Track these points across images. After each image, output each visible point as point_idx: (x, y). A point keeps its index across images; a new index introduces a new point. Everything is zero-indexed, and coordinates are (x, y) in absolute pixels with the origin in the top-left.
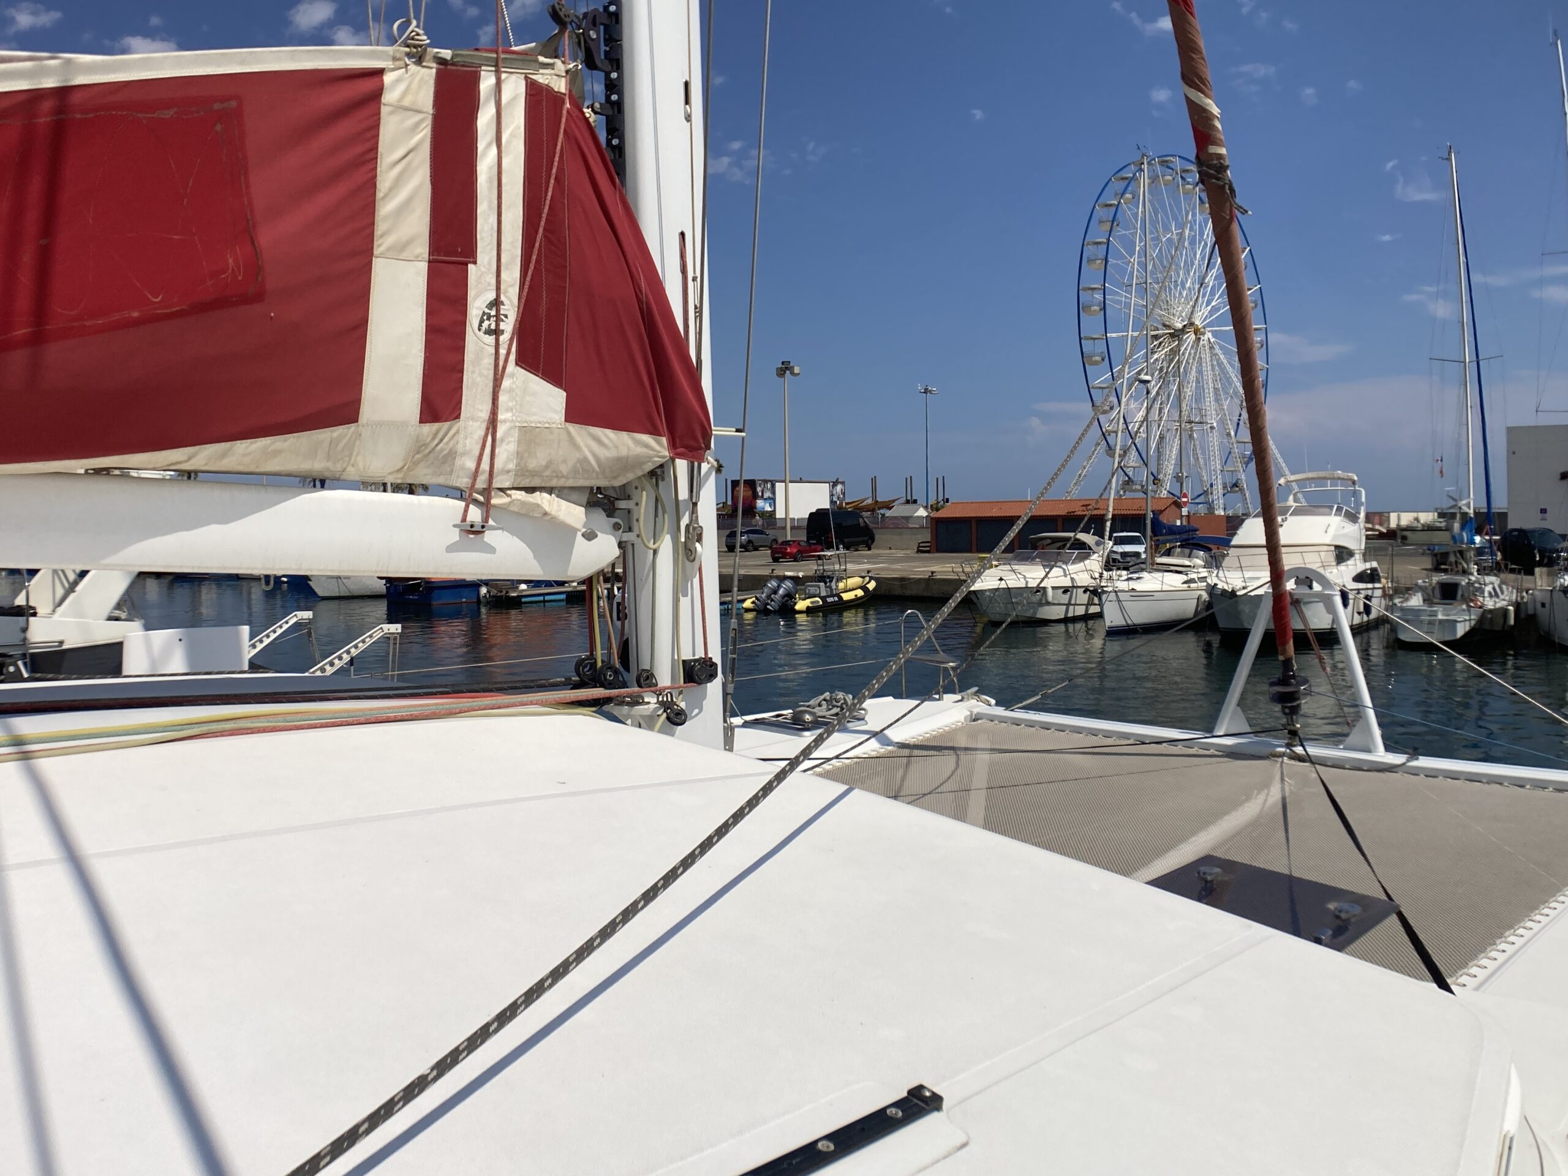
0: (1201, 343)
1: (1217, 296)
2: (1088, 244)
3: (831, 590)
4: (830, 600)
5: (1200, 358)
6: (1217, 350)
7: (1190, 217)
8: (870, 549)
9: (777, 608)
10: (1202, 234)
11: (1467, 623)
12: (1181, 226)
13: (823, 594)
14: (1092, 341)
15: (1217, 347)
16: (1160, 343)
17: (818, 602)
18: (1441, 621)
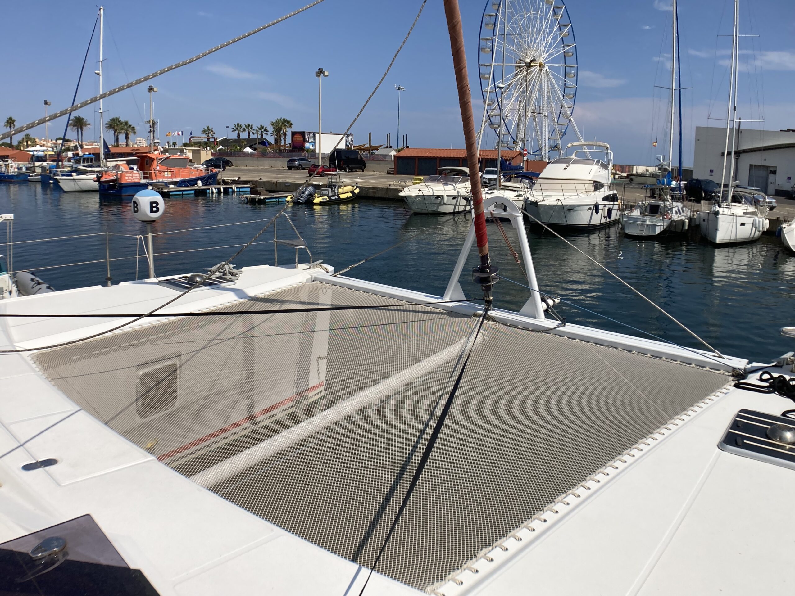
0: (543, 71)
1: (552, 48)
2: (486, 16)
3: (335, 192)
4: (332, 198)
5: (541, 79)
6: (551, 76)
7: (541, 6)
8: (363, 171)
9: (304, 201)
10: (546, 15)
11: (662, 227)
12: (535, 10)
13: (330, 194)
14: (485, 67)
15: (550, 74)
16: (521, 70)
17: (326, 199)
18: (648, 225)
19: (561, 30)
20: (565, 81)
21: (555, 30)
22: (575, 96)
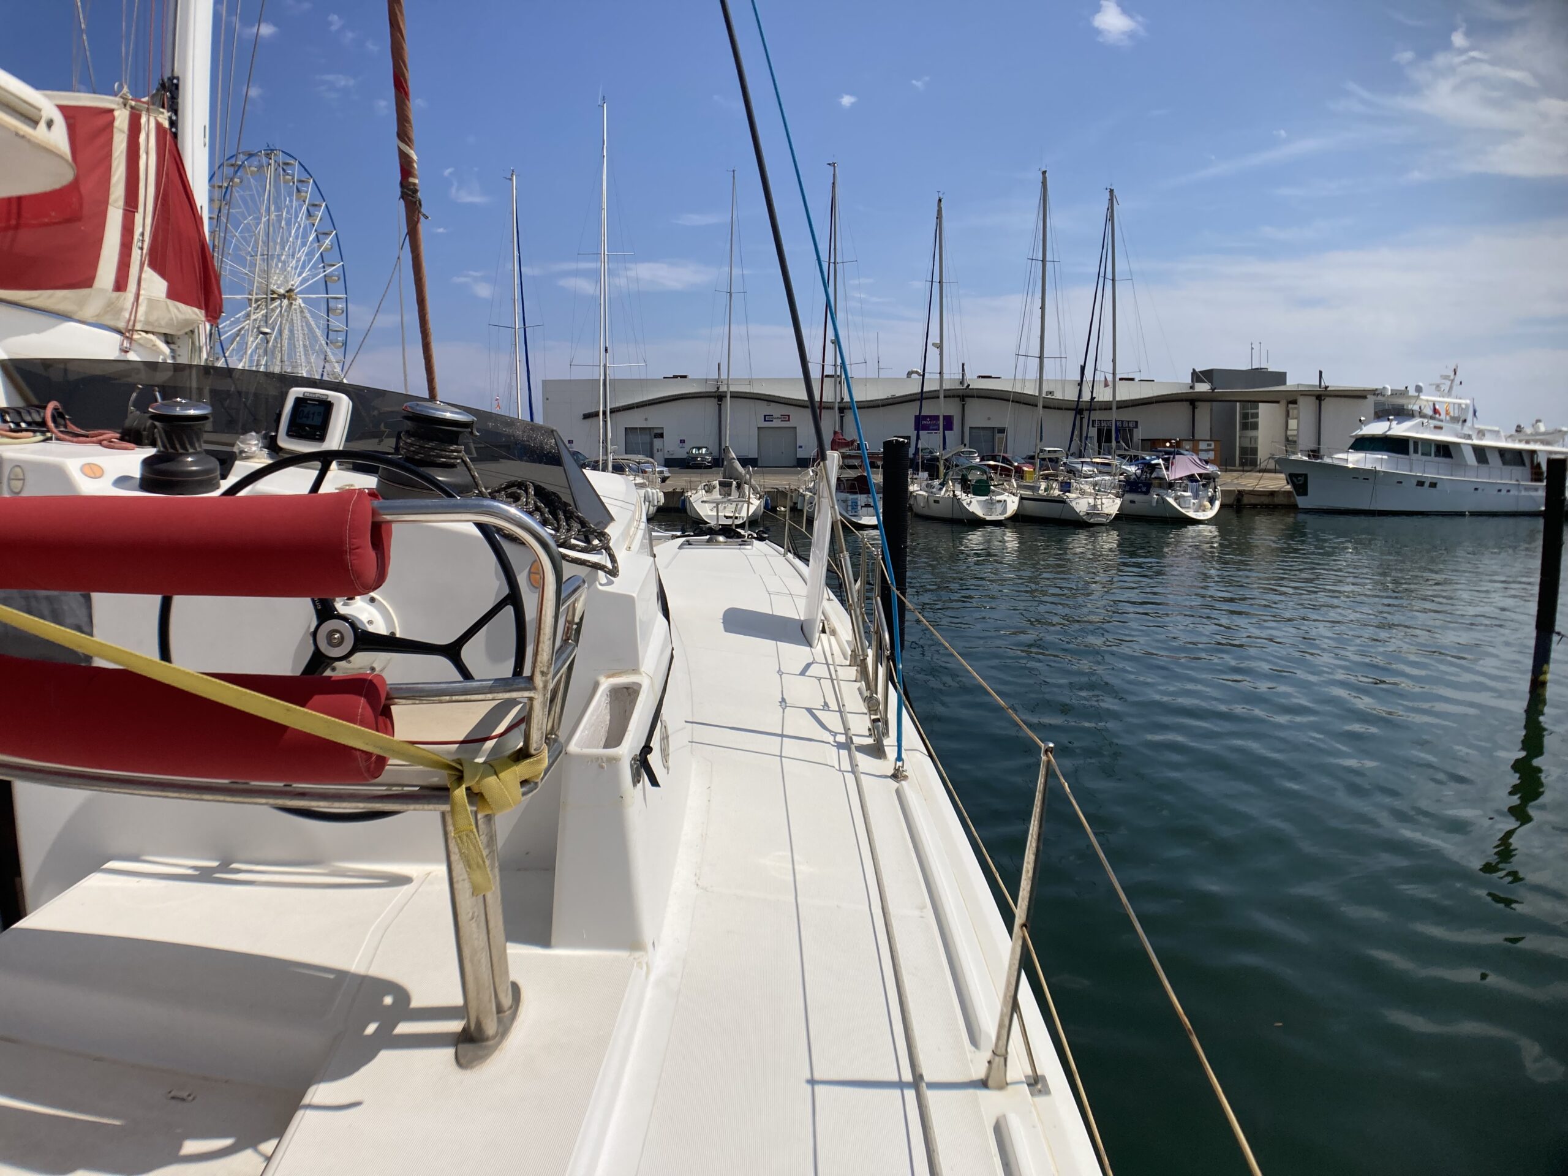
0: (293, 307)
1: (307, 269)
5: (292, 320)
6: (308, 315)
7: (287, 202)
10: (297, 217)
12: (279, 209)
15: (306, 311)
16: (259, 306)
19: (319, 241)
20: (328, 321)
21: (311, 239)
22: (345, 344)
